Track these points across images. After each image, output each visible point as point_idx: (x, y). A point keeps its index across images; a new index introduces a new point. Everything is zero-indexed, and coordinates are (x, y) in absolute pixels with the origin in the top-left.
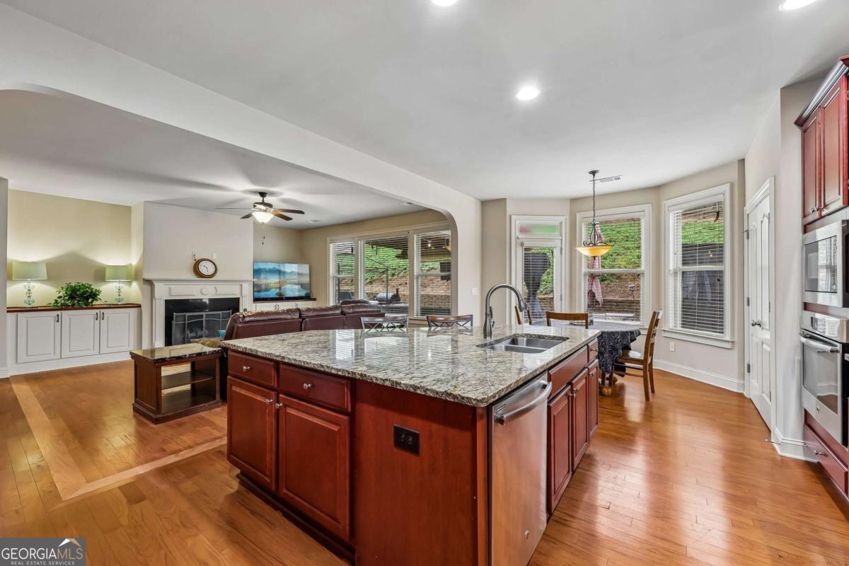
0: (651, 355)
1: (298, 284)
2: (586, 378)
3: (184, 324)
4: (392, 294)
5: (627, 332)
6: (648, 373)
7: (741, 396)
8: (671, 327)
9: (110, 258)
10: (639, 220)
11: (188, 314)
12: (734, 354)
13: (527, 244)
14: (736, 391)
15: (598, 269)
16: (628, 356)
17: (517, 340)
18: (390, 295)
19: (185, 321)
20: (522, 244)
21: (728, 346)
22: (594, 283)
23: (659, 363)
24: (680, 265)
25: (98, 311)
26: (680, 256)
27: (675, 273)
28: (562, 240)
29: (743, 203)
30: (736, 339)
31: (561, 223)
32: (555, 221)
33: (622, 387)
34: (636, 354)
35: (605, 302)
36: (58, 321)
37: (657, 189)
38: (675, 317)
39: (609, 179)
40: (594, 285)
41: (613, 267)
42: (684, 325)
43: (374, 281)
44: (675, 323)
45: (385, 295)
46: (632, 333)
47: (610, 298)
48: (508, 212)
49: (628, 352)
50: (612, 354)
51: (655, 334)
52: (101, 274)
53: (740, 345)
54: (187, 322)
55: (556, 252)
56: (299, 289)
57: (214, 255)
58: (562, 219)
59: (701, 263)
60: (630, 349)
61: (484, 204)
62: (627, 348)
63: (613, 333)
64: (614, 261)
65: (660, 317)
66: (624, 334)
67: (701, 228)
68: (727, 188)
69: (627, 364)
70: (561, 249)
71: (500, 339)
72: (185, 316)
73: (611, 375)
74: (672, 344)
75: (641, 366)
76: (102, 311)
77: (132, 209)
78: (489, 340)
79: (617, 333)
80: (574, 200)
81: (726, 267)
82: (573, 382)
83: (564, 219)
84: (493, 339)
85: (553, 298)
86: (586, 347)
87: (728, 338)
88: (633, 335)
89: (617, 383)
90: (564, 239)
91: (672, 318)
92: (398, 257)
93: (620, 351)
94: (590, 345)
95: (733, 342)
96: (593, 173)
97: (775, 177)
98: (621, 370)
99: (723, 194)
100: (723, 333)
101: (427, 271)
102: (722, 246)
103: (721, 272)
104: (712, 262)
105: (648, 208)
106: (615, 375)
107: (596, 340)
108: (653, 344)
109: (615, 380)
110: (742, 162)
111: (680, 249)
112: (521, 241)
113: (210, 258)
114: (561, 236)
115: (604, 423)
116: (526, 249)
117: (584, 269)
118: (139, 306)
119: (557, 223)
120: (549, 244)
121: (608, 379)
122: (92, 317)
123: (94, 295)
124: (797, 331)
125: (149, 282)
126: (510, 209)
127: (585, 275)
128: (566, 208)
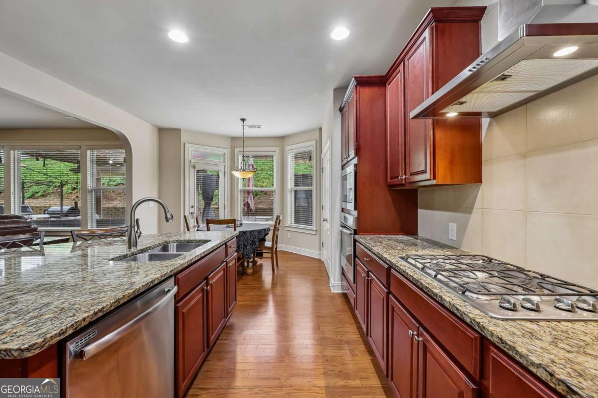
0: (277, 243)
2: (224, 270)
4: (69, 207)
5: (262, 230)
6: (274, 255)
7: (319, 260)
8: (289, 224)
10: (272, 157)
12: (317, 237)
13: (198, 167)
14: (317, 258)
15: (252, 188)
16: (264, 245)
17: (168, 246)
18: (66, 208)
20: (194, 167)
21: (314, 233)
22: (249, 197)
23: (281, 247)
24: (293, 186)
26: (293, 180)
27: (291, 191)
28: (225, 166)
29: (321, 152)
30: (318, 229)
31: (225, 153)
32: (221, 151)
33: (261, 266)
34: (268, 244)
35: (257, 209)
37: (282, 138)
38: (291, 218)
39: (254, 127)
40: (249, 199)
41: (262, 186)
42: (296, 221)
43: (48, 194)
44: (291, 222)
45: (59, 208)
46: (265, 230)
47: (260, 206)
48: (183, 141)
49: (264, 243)
50: (252, 245)
51: (278, 230)
53: (319, 232)
55: (221, 175)
58: (225, 151)
59: (303, 186)
60: (265, 241)
61: (162, 132)
62: (264, 240)
63: (253, 231)
64: (263, 182)
65: (281, 218)
66: (260, 231)
67: (307, 166)
68: (314, 143)
69: (264, 251)
70: (225, 172)
71: (147, 248)
73: (254, 259)
74: (289, 234)
75: (270, 251)
78: (133, 250)
79: (255, 231)
80: (233, 139)
81: (314, 188)
82: (209, 277)
83: (227, 151)
84: (139, 248)
85: (218, 208)
86: (224, 246)
87: (314, 229)
88: (265, 232)
89: (258, 264)
90: (226, 166)
91: (289, 219)
92: (73, 170)
93: (257, 243)
94: (228, 244)
95: (316, 231)
96: (243, 120)
97: (331, 138)
98: (260, 255)
99: (313, 146)
100: (312, 225)
101: (115, 186)
102: (312, 176)
103: (311, 191)
104: (308, 185)
105: (277, 149)
106: (256, 259)
107: (235, 238)
108: (277, 236)
109: (257, 262)
110: (321, 129)
111: (293, 177)
112: (194, 164)
114: (225, 162)
115: (245, 296)
116: (198, 171)
117: (240, 187)
119: (222, 153)
120: (216, 168)
121: (251, 262)
124: (339, 223)
126: (184, 138)
127: (241, 191)
128: (228, 143)
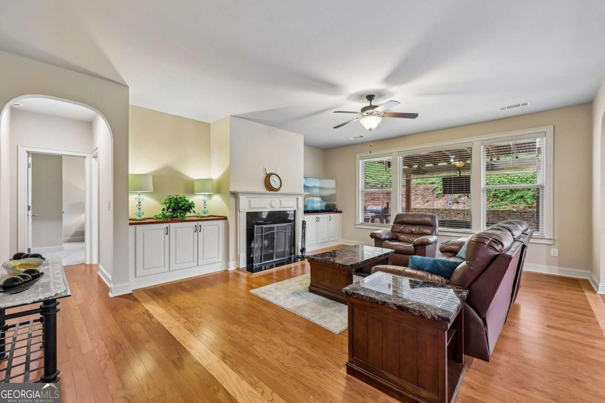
1: (320, 197)
3: (262, 235)
9: (196, 172)
11: (265, 226)
19: (262, 233)
25: (196, 223)
36: (167, 234)
52: (190, 187)
54: (264, 234)
56: (320, 201)
57: (279, 169)
72: (262, 228)
76: (200, 223)
77: (211, 125)
113: (275, 173)
118: (225, 218)
122: (192, 229)
123: (190, 207)
125: (235, 195)
